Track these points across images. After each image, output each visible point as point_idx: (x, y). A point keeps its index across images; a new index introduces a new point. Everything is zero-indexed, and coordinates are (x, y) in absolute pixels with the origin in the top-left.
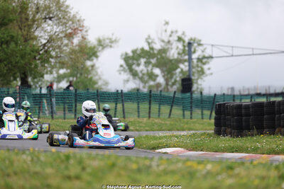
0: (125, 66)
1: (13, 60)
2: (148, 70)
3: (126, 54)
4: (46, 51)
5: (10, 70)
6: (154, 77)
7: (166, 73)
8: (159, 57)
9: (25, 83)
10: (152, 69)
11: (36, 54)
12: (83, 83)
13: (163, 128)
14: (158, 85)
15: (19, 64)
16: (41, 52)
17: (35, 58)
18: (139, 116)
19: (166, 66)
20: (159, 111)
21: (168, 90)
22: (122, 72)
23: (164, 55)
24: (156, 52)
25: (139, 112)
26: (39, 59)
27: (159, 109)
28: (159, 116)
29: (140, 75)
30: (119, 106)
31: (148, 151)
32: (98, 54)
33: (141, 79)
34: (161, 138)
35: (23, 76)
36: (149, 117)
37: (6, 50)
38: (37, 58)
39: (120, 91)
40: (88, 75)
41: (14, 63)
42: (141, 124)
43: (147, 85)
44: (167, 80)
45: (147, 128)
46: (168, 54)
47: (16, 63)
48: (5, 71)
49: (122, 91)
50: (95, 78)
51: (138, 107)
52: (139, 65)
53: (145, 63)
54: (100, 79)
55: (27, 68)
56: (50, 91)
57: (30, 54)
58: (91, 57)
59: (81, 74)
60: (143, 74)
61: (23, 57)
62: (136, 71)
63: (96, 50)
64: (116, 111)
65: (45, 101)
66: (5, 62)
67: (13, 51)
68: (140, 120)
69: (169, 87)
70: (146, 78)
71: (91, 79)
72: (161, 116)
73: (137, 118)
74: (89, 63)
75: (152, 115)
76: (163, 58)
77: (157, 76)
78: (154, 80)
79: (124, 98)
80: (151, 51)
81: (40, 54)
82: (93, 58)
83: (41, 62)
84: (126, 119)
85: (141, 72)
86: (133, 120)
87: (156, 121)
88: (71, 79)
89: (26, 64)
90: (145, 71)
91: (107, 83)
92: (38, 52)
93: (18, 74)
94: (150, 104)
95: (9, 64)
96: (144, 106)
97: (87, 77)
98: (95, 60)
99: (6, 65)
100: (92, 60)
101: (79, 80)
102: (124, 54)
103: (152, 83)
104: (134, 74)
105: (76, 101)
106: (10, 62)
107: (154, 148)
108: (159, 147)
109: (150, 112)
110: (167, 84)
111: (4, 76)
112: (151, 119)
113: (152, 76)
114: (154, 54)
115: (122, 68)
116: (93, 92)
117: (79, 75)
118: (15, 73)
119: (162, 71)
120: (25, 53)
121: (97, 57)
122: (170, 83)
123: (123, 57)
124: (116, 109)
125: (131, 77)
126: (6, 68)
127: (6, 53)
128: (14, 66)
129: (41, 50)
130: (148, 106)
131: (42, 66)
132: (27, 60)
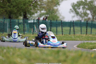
0: (72, 9)
1: (20, 6)
2: (84, 12)
3: (74, 3)
4: (36, 2)
5: (18, 11)
6: (87, 15)
7: (93, 13)
8: (89, 5)
9: (25, 17)
10: (86, 11)
11: (31, 3)
12: (52, 17)
13: (93, 39)
14: (89, 19)
15: (23, 8)
16: (33, 2)
17: (30, 5)
18: (81, 33)
19: (93, 10)
20: (91, 31)
21: (94, 21)
22: (71, 12)
23: (92, 4)
24: (88, 2)
25: (81, 31)
26: (32, 6)
27: (91, 30)
28: (91, 33)
29: (80, 14)
30: (72, 28)
31: (89, 50)
32: (60, 3)
33: (81, 16)
34: (94, 44)
35: (24, 14)
36: (86, 34)
37: (16, 1)
38: (31, 5)
39: (72, 21)
40: (55, 14)
41: (20, 7)
42: (83, 37)
43: (84, 19)
44: (93, 16)
45: (86, 39)
46: (94, 3)
47: (21, 7)
48: (16, 12)
49: (73, 21)
50: (58, 15)
51: (81, 29)
52: (79, 9)
53: (83, 8)
54: (61, 15)
55: (27, 10)
56: (38, 21)
57: (28, 3)
58: (56, 5)
59: (51, 13)
60: (82, 13)
61: (24, 5)
62: (78, 12)
63: (58, 1)
64: (70, 31)
65: (35, 26)
66: (16, 7)
67: (20, 2)
68: (82, 35)
69: (94, 20)
70: (83, 15)
71: (56, 16)
72: (92, 34)
73: (80, 34)
74: (55, 8)
75: (87, 33)
76: (91, 5)
77: (88, 14)
78: (87, 16)
79: (74, 25)
80: (86, 2)
81: (33, 3)
82: (57, 5)
83: (33, 7)
84: (75, 35)
85: (81, 12)
86: (78, 35)
87: (90, 36)
88: (47, 16)
89: (26, 8)
90: (82, 12)
91: (64, 18)
92: (32, 2)
93: (22, 13)
94: (87, 28)
95: (18, 8)
96: (84, 29)
97: (54, 15)
98: (58, 7)
99: (16, 9)
100: (57, 6)
101: (50, 16)
102: (73, 3)
103: (86, 18)
104: (77, 13)
105: (51, 26)
106: (18, 7)
107: (91, 49)
108: (94, 48)
109: (87, 32)
110: (93, 18)
111: (15, 14)
112: (87, 35)
113: (86, 14)
114: (87, 3)
115: (71, 10)
116: (59, 21)
117: (50, 14)
118: (21, 13)
119: (91, 12)
120: (26, 3)
121: (59, 5)
122: (95, 18)
123: (72, 5)
124: (70, 30)
125: (76, 15)
126: (16, 10)
127: (16, 3)
128: (20, 9)
129: (33, 1)
130: (86, 29)
131: (34, 9)
132: (26, 6)
